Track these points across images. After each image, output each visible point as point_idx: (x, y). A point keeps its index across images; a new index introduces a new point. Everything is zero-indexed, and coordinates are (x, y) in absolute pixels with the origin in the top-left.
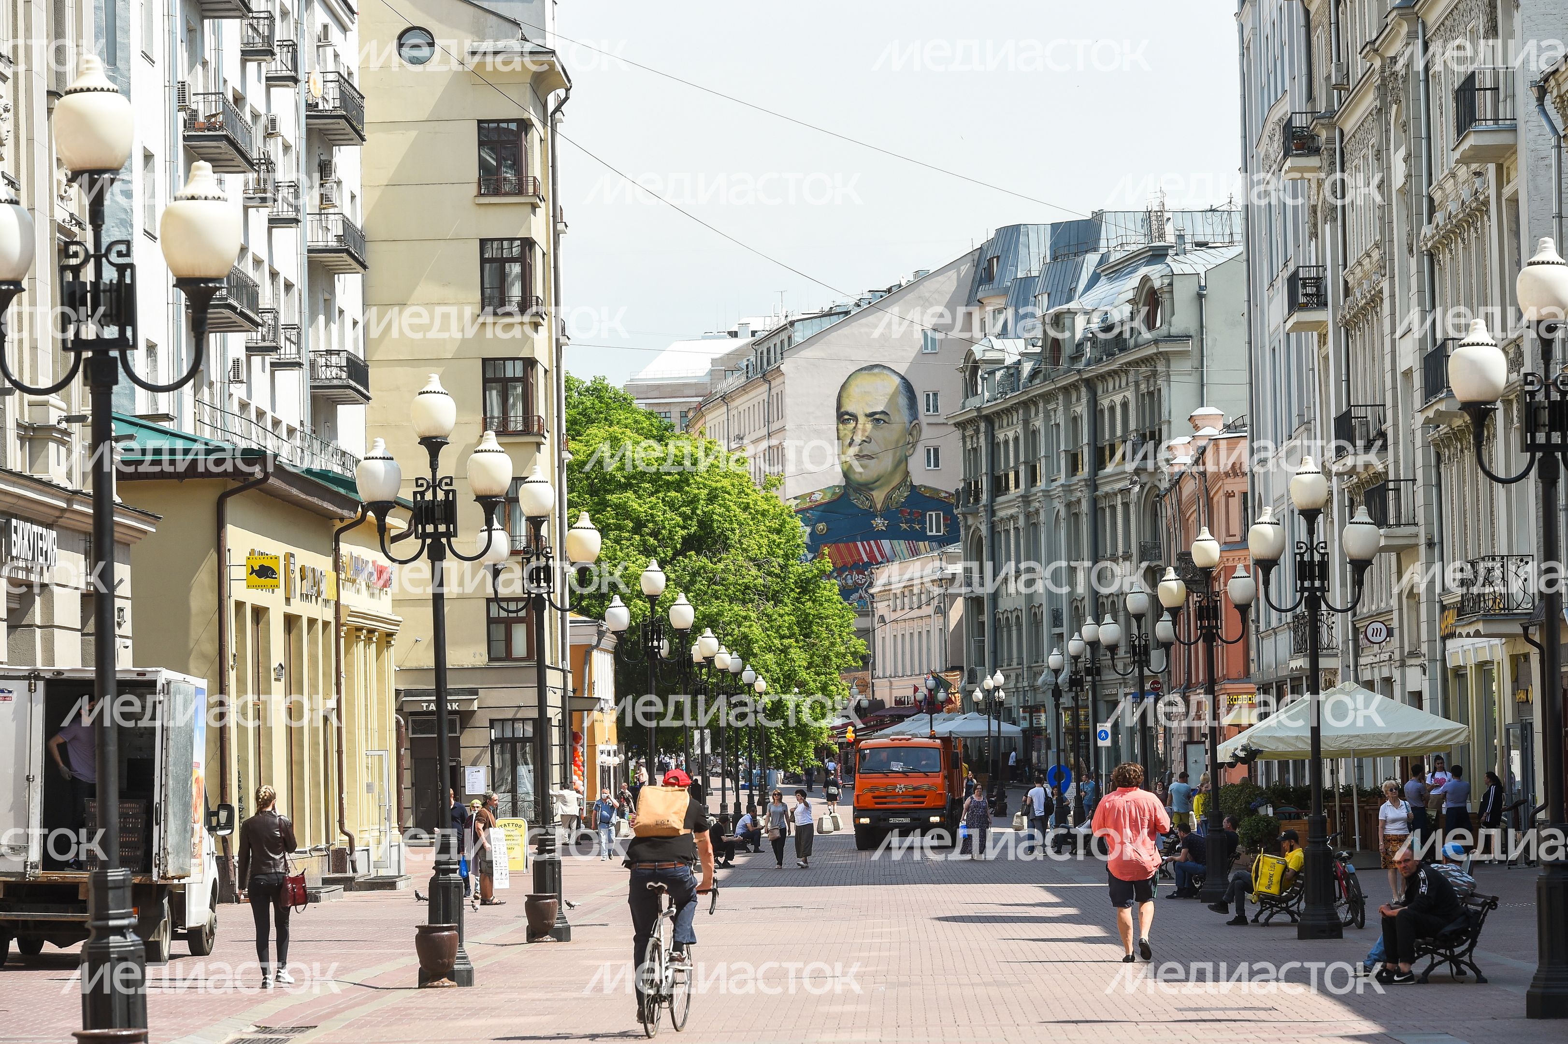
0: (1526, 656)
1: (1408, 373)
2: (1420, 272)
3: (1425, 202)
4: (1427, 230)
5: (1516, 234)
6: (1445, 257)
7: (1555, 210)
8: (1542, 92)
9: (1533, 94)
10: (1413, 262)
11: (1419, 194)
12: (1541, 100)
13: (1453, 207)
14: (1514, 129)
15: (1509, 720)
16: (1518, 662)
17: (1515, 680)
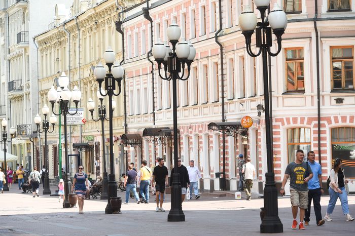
0: (30, 144)
1: (4, 83)
2: (7, 64)
3: (8, 50)
4: (9, 56)
5: (28, 62)
6: (12, 61)
7: (36, 62)
8: (34, 39)
9: (33, 40)
10: (5, 61)
11: (7, 48)
12: (34, 41)
13: (15, 53)
14: (28, 43)
15: (26, 155)
16: (28, 145)
17: (28, 148)
